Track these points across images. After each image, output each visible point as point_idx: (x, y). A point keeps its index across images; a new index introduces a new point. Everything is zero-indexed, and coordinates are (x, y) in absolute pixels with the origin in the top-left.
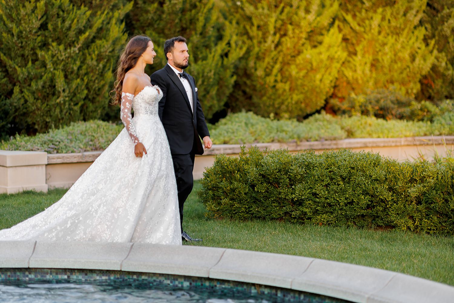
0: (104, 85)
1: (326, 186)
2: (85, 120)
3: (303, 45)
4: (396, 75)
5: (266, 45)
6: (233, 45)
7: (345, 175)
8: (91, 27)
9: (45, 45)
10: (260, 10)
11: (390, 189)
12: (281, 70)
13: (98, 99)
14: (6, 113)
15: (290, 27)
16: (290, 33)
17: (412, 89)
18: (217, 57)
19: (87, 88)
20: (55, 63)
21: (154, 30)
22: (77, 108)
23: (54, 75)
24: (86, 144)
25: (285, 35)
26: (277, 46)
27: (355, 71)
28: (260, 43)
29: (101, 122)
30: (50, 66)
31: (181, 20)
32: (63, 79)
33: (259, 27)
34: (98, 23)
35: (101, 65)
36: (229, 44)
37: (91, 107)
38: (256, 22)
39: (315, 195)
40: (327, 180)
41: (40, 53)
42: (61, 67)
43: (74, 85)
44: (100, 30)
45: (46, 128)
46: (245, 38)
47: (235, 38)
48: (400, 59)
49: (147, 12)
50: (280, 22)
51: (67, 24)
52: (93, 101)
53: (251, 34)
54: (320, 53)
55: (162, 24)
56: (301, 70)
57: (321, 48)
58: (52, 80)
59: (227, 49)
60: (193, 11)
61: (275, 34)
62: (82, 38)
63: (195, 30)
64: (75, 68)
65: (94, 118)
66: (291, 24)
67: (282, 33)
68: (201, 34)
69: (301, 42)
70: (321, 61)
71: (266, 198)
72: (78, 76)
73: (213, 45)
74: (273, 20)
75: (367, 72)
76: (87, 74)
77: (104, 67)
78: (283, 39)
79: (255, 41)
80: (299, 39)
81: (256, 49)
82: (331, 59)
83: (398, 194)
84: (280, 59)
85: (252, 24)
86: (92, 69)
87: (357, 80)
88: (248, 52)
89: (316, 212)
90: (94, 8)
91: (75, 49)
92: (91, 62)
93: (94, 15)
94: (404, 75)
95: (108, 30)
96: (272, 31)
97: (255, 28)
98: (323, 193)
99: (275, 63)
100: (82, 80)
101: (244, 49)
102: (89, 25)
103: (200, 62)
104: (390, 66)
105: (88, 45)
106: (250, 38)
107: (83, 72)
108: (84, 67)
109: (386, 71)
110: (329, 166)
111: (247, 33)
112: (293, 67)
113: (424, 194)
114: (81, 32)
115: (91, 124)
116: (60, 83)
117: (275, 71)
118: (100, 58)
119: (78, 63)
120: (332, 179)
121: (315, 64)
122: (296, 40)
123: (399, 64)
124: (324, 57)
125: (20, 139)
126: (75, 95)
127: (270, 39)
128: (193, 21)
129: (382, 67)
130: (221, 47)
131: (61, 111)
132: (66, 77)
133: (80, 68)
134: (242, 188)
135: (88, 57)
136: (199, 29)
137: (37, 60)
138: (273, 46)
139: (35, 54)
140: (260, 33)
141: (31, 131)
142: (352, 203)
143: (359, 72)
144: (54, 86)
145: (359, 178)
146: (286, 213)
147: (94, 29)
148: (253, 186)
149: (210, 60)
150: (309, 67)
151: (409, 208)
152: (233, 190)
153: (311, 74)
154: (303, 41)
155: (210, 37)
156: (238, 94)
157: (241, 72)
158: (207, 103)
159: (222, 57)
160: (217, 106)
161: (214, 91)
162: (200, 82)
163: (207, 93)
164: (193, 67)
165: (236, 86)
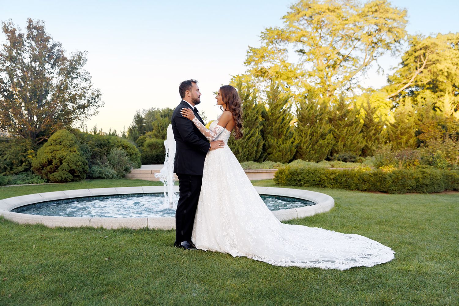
0: (254, 151)
1: (307, 175)
2: (248, 161)
3: (319, 139)
4: (352, 148)
5: (307, 139)
7: (313, 172)
8: (249, 134)
10: (305, 128)
11: (326, 176)
12: (312, 147)
13: (252, 155)
15: (314, 133)
16: (315, 135)
17: (358, 153)
18: (290, 142)
19: (248, 151)
20: (239, 144)
21: (271, 135)
22: (245, 157)
23: (238, 147)
24: (246, 168)
25: (313, 136)
26: (310, 139)
27: (338, 147)
28: (305, 138)
29: (253, 162)
30: (237, 145)
31: (278, 131)
32: (241, 149)
33: (305, 133)
34: (251, 132)
35: (253, 145)
36: (295, 139)
37: (250, 157)
38: (304, 132)
39: (304, 178)
40: (308, 174)
42: (240, 145)
43: (244, 151)
44: (252, 134)
46: (300, 137)
47: (297, 137)
48: (353, 143)
49: (268, 129)
50: (311, 132)
52: (250, 155)
53: (302, 136)
54: (325, 141)
55: (273, 133)
56: (318, 147)
57: (325, 140)
58: (238, 149)
59: (294, 140)
60: (282, 129)
61: (310, 136)
62: (247, 137)
63: (283, 134)
64: (245, 145)
65: (250, 161)
66: (315, 132)
67: (312, 135)
68: (285, 136)
69: (318, 138)
70: (325, 144)
71: (291, 179)
72: (245, 148)
73: (288, 139)
74: (309, 131)
75: (342, 147)
76: (248, 147)
77: (254, 145)
78: (313, 137)
79: (304, 138)
80: (318, 137)
81: (304, 140)
82: (328, 143)
83: (328, 177)
84: (312, 143)
85: (303, 133)
86: (250, 146)
87: (338, 150)
88: (301, 141)
89: (305, 183)
91: (245, 140)
92: (250, 144)
93: (251, 130)
94: (355, 149)
95: (255, 135)
96: (309, 135)
97: (303, 134)
98: (307, 178)
99: (310, 144)
100: (247, 149)
101: (299, 141)
103: (284, 144)
104: (350, 146)
105: (249, 139)
106: (302, 137)
107: (247, 147)
108: (248, 145)
109: (349, 147)
110: (309, 170)
111: (301, 136)
112: (316, 146)
113: (335, 177)
114: (246, 135)
115: (249, 162)
116: (240, 150)
117: (310, 147)
118: (252, 143)
119: (246, 144)
120: (309, 173)
121: (323, 145)
122: (316, 137)
123: (353, 145)
124: (326, 143)
126: (245, 154)
127: (308, 137)
128: (282, 132)
129: (347, 146)
130: (292, 139)
131: (240, 158)
132: (242, 148)
133: (246, 146)
135: (249, 142)
136: (284, 134)
137: (234, 143)
138: (309, 139)
139: (233, 142)
140: (305, 135)
142: (314, 180)
143: (339, 148)
144: (238, 151)
145: (317, 173)
146: (297, 184)
147: (251, 134)
149: (287, 144)
150: (321, 146)
151: (331, 181)
152: (282, 178)
153: (322, 148)
154: (319, 138)
155: (288, 137)
156: (298, 154)
157: (299, 148)
158: (287, 157)
159: (292, 143)
160: (290, 158)
161: (289, 153)
162: (284, 150)
163: (286, 154)
164: (282, 146)
165: (297, 152)
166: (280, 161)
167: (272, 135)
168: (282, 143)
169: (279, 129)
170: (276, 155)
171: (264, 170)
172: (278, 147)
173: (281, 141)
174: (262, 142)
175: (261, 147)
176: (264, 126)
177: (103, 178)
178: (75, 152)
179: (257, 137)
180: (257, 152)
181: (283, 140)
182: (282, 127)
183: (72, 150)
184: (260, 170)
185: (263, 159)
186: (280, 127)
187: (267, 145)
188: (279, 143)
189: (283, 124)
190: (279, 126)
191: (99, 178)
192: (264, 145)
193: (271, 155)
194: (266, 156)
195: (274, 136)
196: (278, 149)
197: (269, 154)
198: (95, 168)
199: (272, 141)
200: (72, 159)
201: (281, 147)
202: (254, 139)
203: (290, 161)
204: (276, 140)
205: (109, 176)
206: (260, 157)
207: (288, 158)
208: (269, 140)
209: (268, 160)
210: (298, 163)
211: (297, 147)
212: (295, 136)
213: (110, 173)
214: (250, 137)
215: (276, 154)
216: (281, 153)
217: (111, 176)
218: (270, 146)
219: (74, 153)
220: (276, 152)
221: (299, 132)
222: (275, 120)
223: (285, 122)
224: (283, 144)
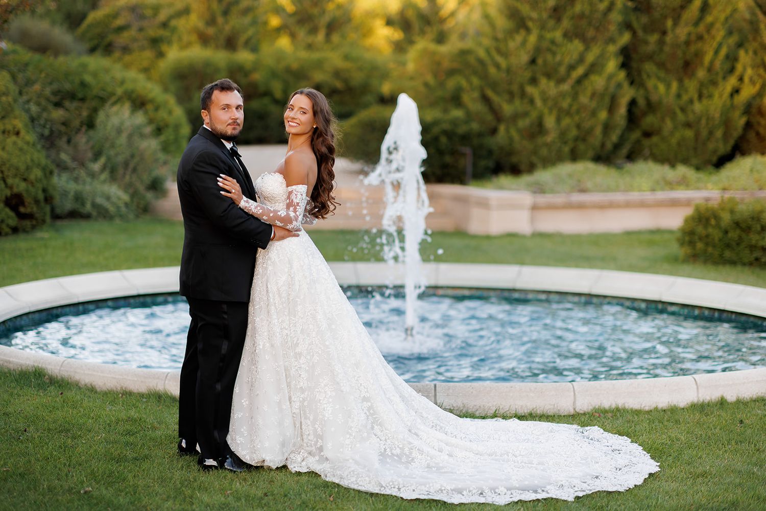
0: (596, 124)
2: (574, 161)
6: (746, 79)
8: (583, 63)
9: (534, 81)
13: (590, 139)
14: (490, 152)
19: (578, 126)
20: (545, 100)
21: (656, 63)
22: (567, 148)
30: (539, 103)
31: (684, 52)
34: (590, 57)
35: (594, 103)
36: (741, 79)
37: (582, 147)
41: (530, 89)
43: (565, 125)
44: (593, 65)
45: (531, 168)
47: (749, 72)
49: (647, 43)
51: (558, 58)
52: (584, 140)
55: (664, 57)
58: (540, 119)
59: (738, 85)
60: (700, 44)
62: (574, 74)
63: (702, 64)
64: (566, 106)
65: (582, 159)
68: (708, 69)
72: (568, 113)
73: (720, 79)
76: (577, 112)
77: (598, 104)
86: (585, 107)
88: (763, 88)
90: (587, 43)
91: (566, 87)
92: (584, 99)
93: (587, 48)
95: (603, 66)
100: (573, 118)
102: (581, 60)
103: (704, 100)
105: (579, 81)
108: (576, 105)
114: (572, 68)
115: (580, 165)
116: (550, 122)
118: (593, 95)
119: (570, 100)
125: (505, 180)
128: (699, 55)
130: (732, 81)
133: (571, 106)
134: (716, 234)
135: (581, 95)
136: (706, 64)
139: (523, 90)
141: (515, 171)
144: (542, 125)
147: (587, 64)
148: (726, 232)
149: (716, 98)
152: (707, 236)
155: (717, 74)
156: (752, 135)
157: (754, 110)
158: (711, 146)
159: (732, 95)
160: (723, 149)
161: (719, 134)
162: (703, 122)
163: (711, 133)
164: (698, 107)
165: (748, 125)
166: (685, 161)
167: (661, 65)
168: (696, 96)
169: (688, 43)
170: (674, 141)
171: (635, 196)
172: (683, 110)
173: (692, 86)
174: (627, 94)
175: (622, 110)
176: (634, 33)
177: (87, 217)
178: (18, 133)
179: (610, 77)
180: (607, 128)
181: (702, 85)
182: (700, 38)
183: (9, 127)
184: (619, 197)
185: (624, 151)
186: (693, 37)
187: (641, 102)
188: (685, 98)
189: (701, 28)
190: (689, 34)
191: (74, 215)
192: (633, 103)
193: (655, 139)
194: (638, 142)
195: (667, 71)
196: (681, 117)
197: (647, 135)
198: (62, 182)
199: (662, 88)
200: (15, 161)
201: (693, 112)
202: (598, 82)
203: (721, 162)
204: (675, 85)
205: (106, 210)
206: (617, 147)
207: (715, 151)
208: (651, 83)
209: (646, 159)
210: (752, 170)
211: (748, 109)
212: (745, 69)
213: (108, 198)
214: (586, 75)
215: (672, 134)
216: (689, 133)
217: (112, 209)
218: (651, 107)
219: (14, 138)
220: (675, 128)
221: (755, 53)
222: (674, 10)
223: (709, 19)
224: (700, 97)
